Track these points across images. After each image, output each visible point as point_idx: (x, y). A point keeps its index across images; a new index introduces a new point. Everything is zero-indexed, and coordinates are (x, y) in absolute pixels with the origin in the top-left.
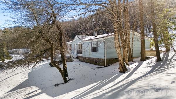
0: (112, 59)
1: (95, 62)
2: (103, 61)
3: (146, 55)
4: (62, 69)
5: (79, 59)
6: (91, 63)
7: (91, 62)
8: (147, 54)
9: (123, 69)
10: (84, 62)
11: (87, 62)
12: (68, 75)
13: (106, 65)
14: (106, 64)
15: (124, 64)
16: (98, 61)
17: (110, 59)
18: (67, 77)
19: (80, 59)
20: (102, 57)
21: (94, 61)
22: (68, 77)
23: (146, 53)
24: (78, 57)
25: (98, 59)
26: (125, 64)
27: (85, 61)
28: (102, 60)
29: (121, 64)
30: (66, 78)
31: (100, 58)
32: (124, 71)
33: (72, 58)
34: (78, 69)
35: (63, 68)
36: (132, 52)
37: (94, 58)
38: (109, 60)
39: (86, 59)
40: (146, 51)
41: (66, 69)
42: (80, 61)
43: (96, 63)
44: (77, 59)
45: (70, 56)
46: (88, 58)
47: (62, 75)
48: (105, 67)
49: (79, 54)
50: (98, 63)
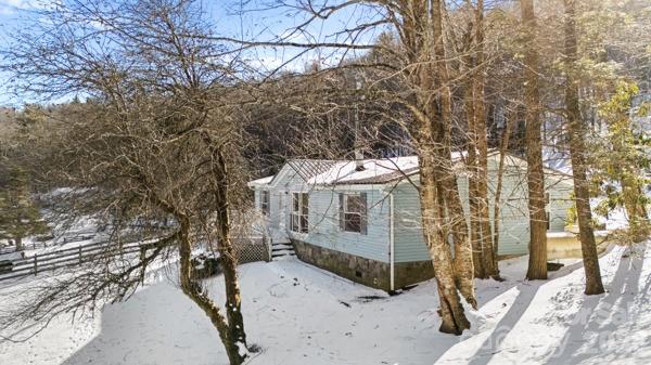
0: (417, 263)
1: (354, 273)
2: (382, 272)
3: (549, 256)
4: (223, 312)
5: (297, 251)
6: (338, 274)
7: (340, 267)
8: (554, 251)
9: (454, 320)
10: (315, 264)
11: (324, 267)
12: (244, 336)
13: (395, 288)
14: (395, 282)
15: (459, 299)
16: (365, 267)
17: (410, 264)
18: (239, 344)
19: (302, 250)
20: (382, 258)
21: (352, 265)
22: (243, 341)
23: (550, 246)
24: (293, 245)
25: (367, 260)
26: (463, 300)
27: (319, 261)
28: (381, 266)
29: (447, 302)
30: (238, 347)
31: (372, 257)
32: (456, 326)
33: (270, 247)
34: (287, 297)
35: (227, 305)
36: (496, 244)
37: (350, 256)
38: (408, 269)
39: (320, 252)
40: (552, 239)
41: (239, 308)
42: (299, 258)
43: (359, 274)
44: (287, 252)
45: (264, 240)
46: (329, 250)
47: (222, 336)
48: (392, 293)
49: (295, 233)
50: (364, 274)
